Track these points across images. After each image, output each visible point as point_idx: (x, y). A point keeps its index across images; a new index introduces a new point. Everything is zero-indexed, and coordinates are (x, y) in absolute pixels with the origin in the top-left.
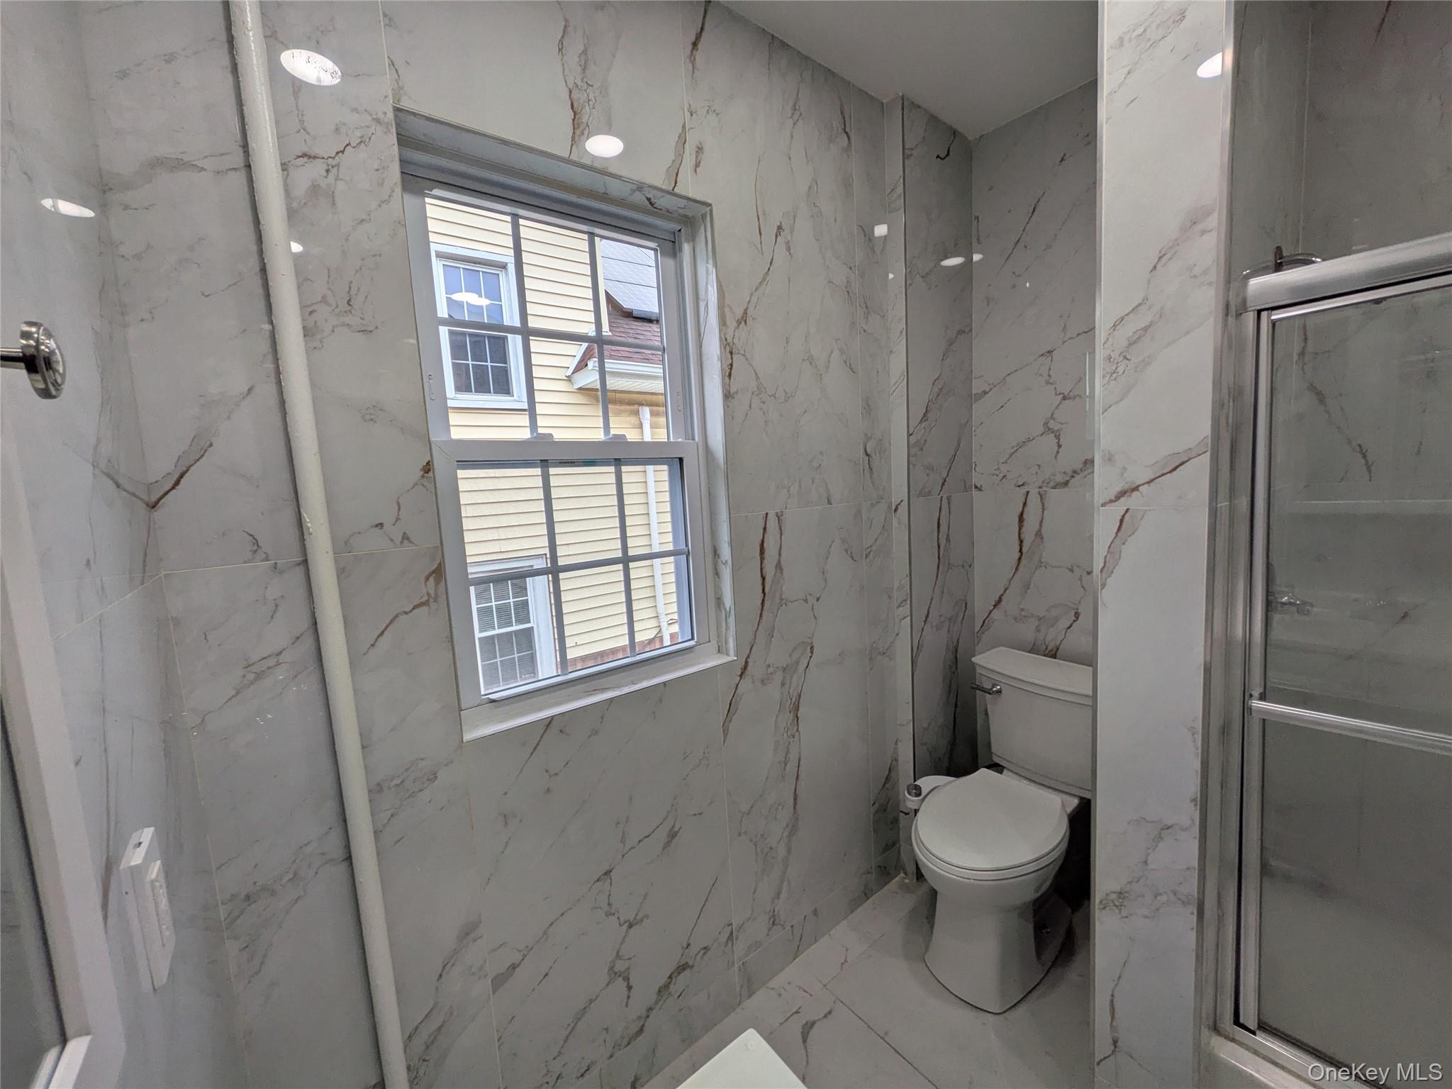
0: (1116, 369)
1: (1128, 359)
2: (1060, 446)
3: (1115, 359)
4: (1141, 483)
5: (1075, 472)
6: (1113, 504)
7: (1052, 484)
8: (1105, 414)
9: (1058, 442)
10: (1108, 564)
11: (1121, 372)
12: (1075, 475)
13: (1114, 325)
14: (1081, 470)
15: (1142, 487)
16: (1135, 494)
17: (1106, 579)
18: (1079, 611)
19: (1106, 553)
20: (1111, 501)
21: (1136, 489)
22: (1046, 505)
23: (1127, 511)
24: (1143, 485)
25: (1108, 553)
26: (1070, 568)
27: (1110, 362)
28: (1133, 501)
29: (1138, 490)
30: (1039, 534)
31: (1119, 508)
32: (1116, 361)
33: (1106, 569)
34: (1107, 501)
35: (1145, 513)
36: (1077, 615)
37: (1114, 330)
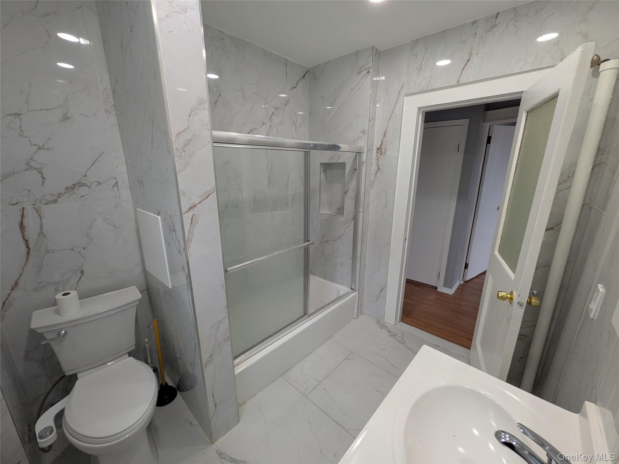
0: (181, 155)
1: (185, 152)
2: (44, 178)
3: (180, 150)
4: (197, 203)
5: (61, 194)
6: (188, 213)
7: (44, 202)
8: (179, 174)
9: (42, 176)
10: (189, 238)
11: (183, 157)
12: (61, 196)
13: (177, 135)
14: (65, 193)
15: (197, 205)
16: (195, 208)
17: (189, 244)
18: (83, 270)
19: (188, 234)
20: (187, 212)
21: (195, 206)
22: (41, 215)
23: (193, 215)
24: (198, 204)
25: (189, 233)
26: (71, 248)
27: (178, 151)
28: (194, 211)
29: (196, 206)
30: (41, 234)
31: (190, 214)
32: (180, 151)
33: (189, 240)
34: (185, 212)
35: (199, 215)
36: (82, 272)
37: (178, 137)
